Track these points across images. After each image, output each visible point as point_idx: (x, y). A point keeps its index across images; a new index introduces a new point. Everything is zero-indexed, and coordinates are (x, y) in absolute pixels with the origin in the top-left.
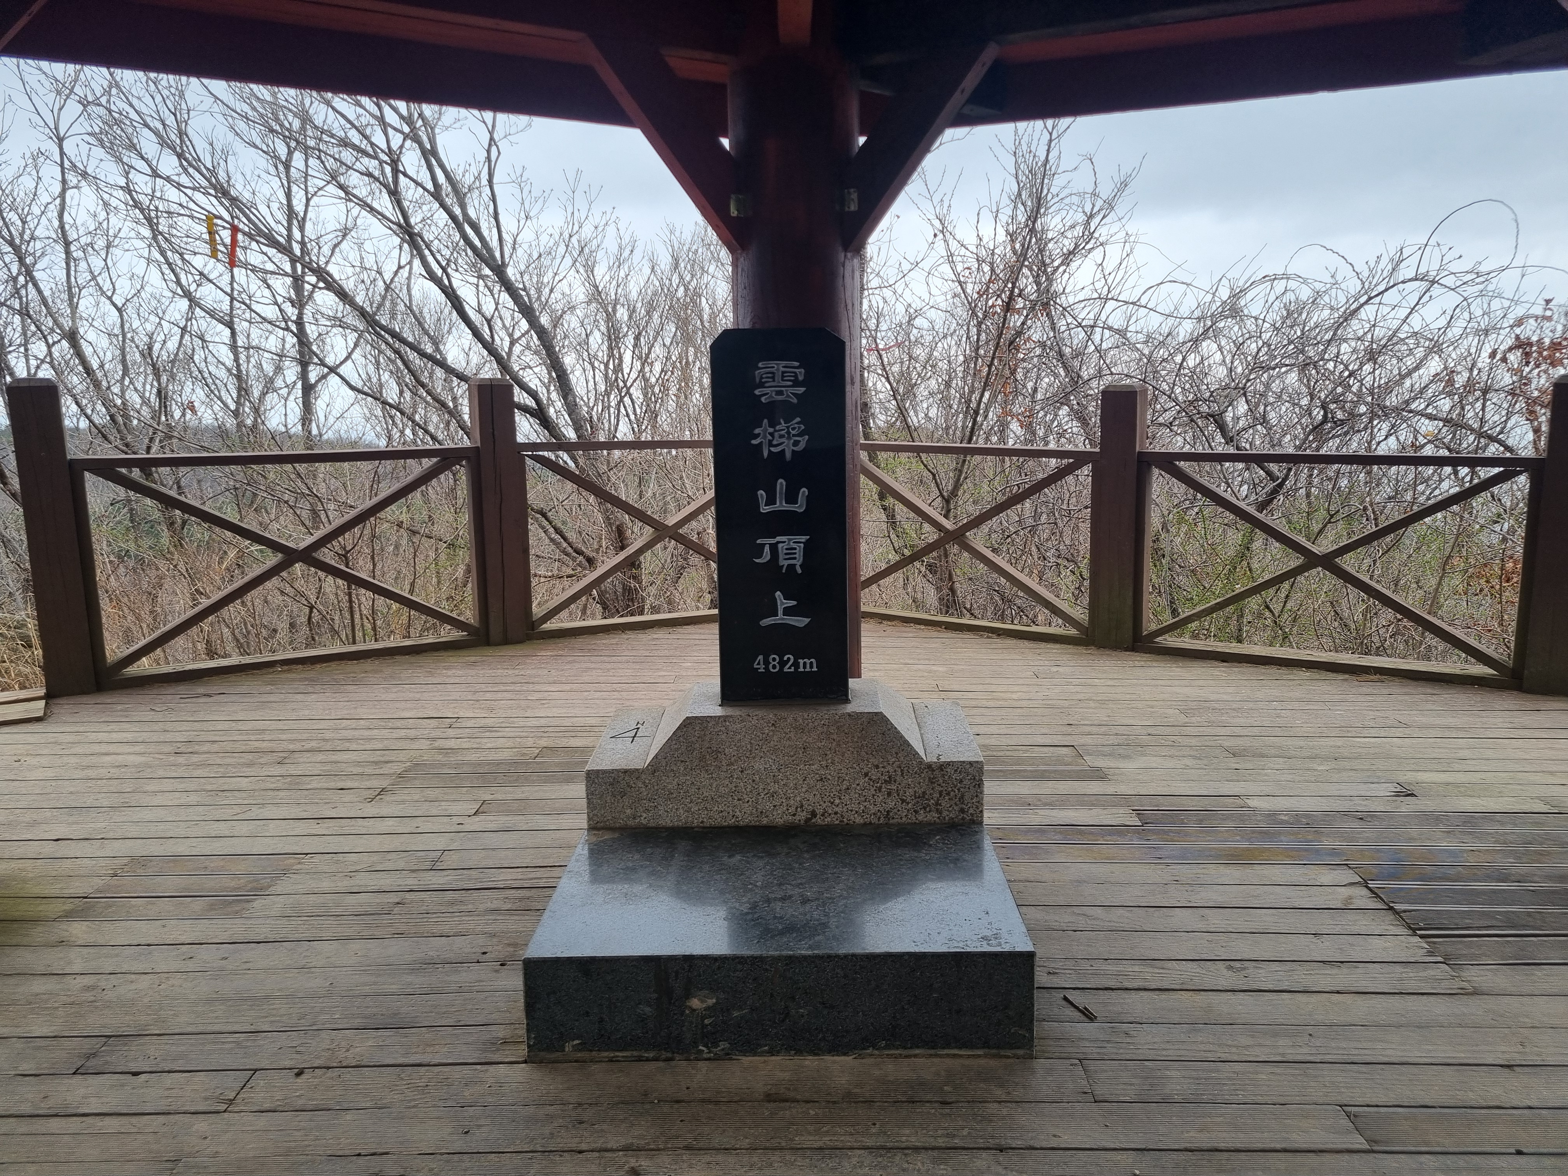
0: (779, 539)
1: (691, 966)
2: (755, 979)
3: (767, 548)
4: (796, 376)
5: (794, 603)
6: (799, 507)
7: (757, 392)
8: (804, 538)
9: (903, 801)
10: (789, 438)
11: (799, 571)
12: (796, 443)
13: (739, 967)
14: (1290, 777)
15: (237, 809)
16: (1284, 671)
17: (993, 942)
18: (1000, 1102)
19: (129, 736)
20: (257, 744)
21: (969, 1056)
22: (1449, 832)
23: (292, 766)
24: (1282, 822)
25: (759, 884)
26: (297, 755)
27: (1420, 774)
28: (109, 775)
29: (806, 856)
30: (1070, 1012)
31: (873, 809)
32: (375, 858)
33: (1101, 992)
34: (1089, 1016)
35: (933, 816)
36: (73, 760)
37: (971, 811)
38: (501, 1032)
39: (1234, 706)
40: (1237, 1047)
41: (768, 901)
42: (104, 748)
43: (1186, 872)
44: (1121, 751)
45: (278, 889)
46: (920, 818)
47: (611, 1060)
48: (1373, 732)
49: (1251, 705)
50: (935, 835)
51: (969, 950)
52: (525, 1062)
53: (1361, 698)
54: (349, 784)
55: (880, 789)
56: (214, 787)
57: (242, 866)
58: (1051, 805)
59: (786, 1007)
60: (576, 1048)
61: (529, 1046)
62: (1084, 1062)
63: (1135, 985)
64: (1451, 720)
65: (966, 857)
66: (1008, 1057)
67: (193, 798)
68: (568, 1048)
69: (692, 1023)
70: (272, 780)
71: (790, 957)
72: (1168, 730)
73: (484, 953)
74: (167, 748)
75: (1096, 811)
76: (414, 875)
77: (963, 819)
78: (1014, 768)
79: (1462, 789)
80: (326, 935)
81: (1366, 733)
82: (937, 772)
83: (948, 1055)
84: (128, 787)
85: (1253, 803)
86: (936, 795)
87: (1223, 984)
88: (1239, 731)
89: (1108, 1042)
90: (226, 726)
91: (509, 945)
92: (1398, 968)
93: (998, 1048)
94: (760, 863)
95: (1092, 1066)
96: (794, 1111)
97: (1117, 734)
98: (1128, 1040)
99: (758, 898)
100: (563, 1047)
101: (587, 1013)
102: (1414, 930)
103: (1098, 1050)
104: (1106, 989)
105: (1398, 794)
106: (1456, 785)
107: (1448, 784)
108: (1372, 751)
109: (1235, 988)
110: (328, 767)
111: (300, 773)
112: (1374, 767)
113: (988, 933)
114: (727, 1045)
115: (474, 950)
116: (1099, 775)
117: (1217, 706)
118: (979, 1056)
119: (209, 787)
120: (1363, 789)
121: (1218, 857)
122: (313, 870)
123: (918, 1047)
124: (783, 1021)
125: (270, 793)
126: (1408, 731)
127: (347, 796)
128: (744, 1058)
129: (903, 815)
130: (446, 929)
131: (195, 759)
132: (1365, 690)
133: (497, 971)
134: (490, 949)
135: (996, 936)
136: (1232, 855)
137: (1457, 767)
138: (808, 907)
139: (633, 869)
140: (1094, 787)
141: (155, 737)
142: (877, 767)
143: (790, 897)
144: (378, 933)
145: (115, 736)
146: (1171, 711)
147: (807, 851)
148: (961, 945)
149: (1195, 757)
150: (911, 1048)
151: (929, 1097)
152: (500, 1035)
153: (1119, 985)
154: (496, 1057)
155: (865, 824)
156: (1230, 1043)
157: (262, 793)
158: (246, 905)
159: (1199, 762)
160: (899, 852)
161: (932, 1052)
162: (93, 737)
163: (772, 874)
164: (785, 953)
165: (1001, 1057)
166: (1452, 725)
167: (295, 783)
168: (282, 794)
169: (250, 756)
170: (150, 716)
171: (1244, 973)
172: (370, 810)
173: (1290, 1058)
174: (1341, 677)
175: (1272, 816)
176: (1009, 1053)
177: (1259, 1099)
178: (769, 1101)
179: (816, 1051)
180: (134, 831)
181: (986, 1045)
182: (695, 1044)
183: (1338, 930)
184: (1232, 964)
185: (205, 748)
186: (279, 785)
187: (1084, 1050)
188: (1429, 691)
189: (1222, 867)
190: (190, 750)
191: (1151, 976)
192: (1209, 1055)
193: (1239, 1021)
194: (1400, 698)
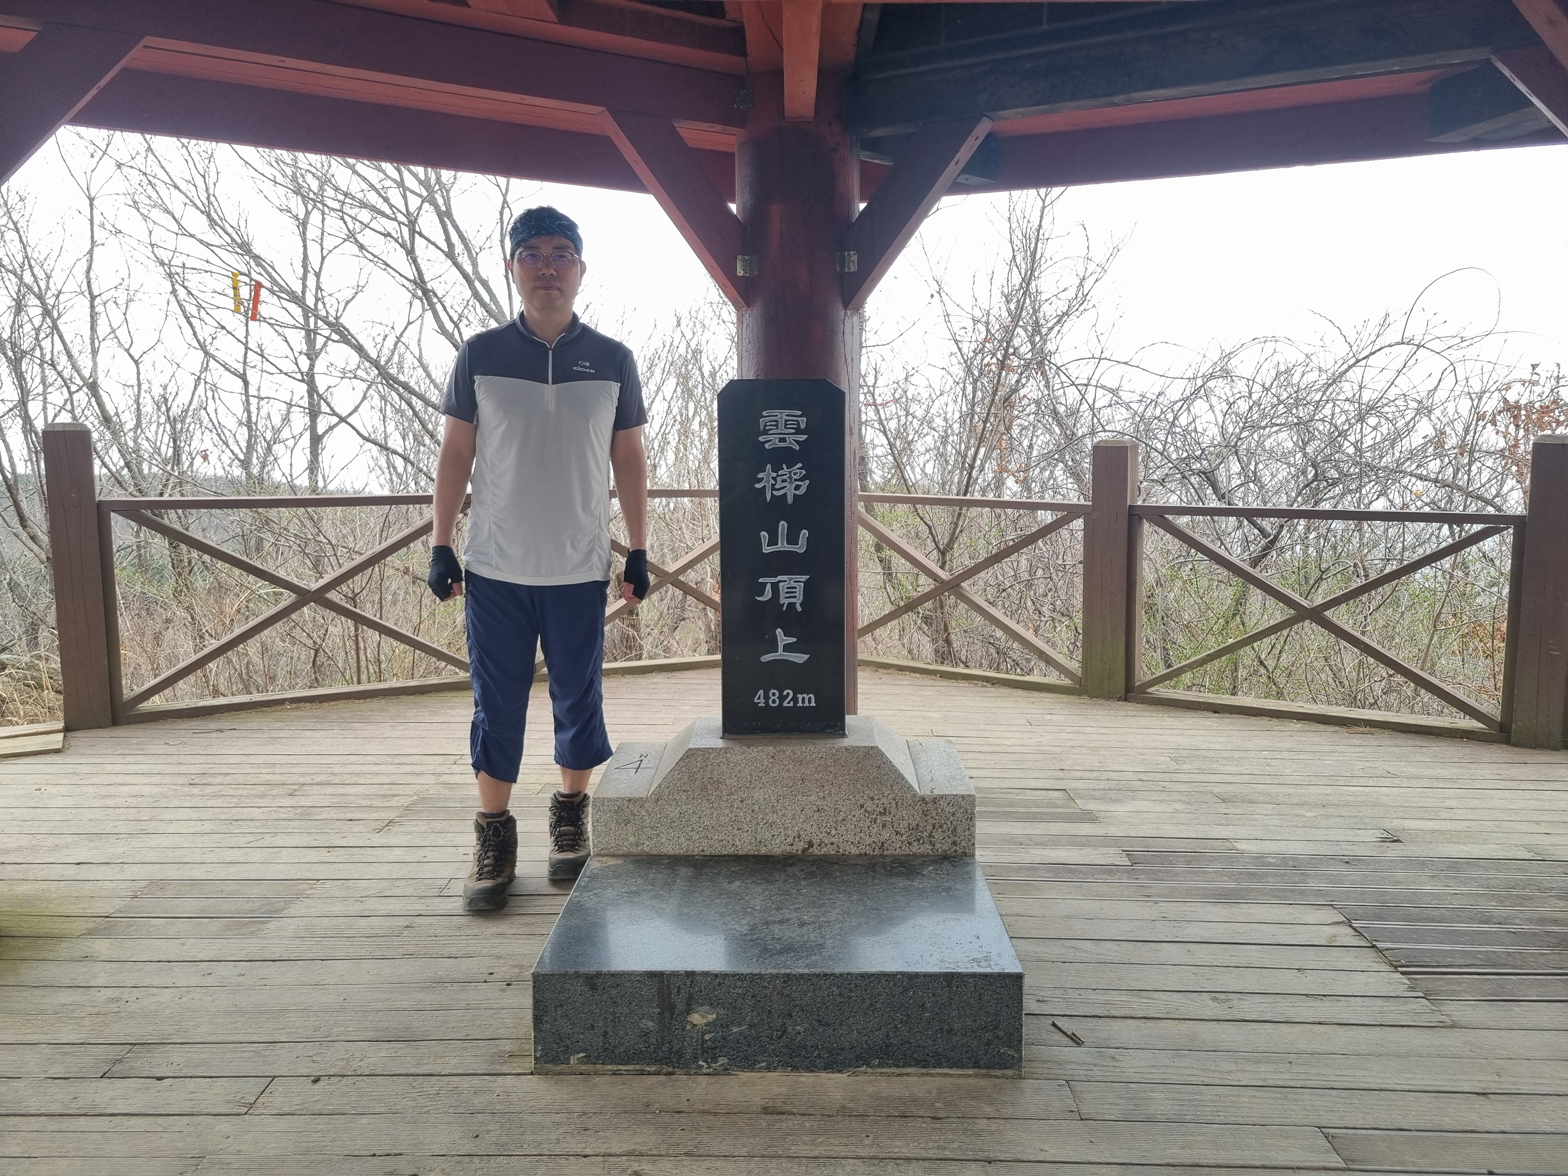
0: (780, 578)
1: (692, 982)
2: (753, 996)
3: (769, 587)
4: (798, 424)
5: (794, 640)
6: (801, 547)
7: (761, 439)
8: (804, 578)
9: (897, 833)
10: (791, 482)
11: (799, 609)
12: (797, 488)
13: (739, 983)
14: (1278, 823)
15: (251, 838)
16: (1275, 722)
17: (983, 964)
18: (989, 1118)
19: (145, 768)
20: (268, 777)
21: (960, 1076)
22: (1432, 876)
23: (303, 798)
24: (1270, 864)
25: (758, 908)
26: (307, 788)
27: (1407, 821)
28: (127, 804)
29: (803, 883)
30: (1058, 1037)
31: (868, 840)
32: (385, 884)
33: (1089, 1019)
34: (1076, 1041)
35: (926, 849)
36: (91, 790)
37: (963, 844)
38: (508, 1046)
39: (1225, 754)
40: (1220, 1072)
41: (767, 923)
42: (121, 779)
43: (1172, 909)
44: (1112, 796)
45: (292, 911)
46: (914, 850)
47: (614, 1073)
48: (1362, 782)
49: (1241, 754)
50: (928, 866)
51: (959, 970)
52: (532, 1074)
53: (1351, 749)
54: (358, 815)
55: (875, 820)
56: (228, 816)
57: (257, 891)
58: (1043, 845)
59: (784, 1024)
60: (581, 1061)
61: (536, 1059)
62: (1071, 1083)
63: (1122, 1013)
64: (1439, 771)
65: (958, 886)
66: (997, 1077)
67: (208, 827)
68: (573, 1060)
69: (692, 1038)
70: (284, 810)
71: (788, 975)
72: (1159, 776)
73: (490, 974)
74: (182, 780)
75: (1086, 851)
76: (422, 901)
77: (955, 851)
78: (1007, 809)
79: (1448, 836)
80: (338, 955)
81: (1354, 782)
82: (930, 805)
83: (939, 1074)
84: (145, 815)
85: (1242, 846)
86: (930, 827)
87: (1207, 1014)
88: (1229, 778)
89: (1095, 1065)
90: (238, 759)
91: (515, 966)
92: (1379, 1002)
93: (988, 1068)
94: (760, 889)
95: (1078, 1086)
96: (790, 1123)
97: (1108, 780)
98: (1115, 1064)
99: (757, 921)
100: (568, 1059)
101: (592, 1026)
102: (1396, 967)
103: (1085, 1073)
104: (1094, 1016)
105: (1384, 840)
106: (1442, 832)
107: (1434, 831)
108: (1359, 799)
109: (1220, 1018)
110: (337, 799)
111: (310, 804)
112: (1361, 815)
113: (979, 956)
114: (726, 1061)
115: (481, 971)
116: (1090, 817)
117: (1208, 754)
118: (970, 1076)
119: (223, 817)
120: (1349, 835)
121: (1205, 897)
122: (325, 895)
123: (910, 1066)
124: (781, 1037)
125: (282, 823)
126: (1396, 781)
127: (356, 827)
128: (742, 1073)
129: (897, 847)
130: (453, 951)
131: (209, 790)
132: (1355, 741)
133: (502, 990)
134: (496, 970)
135: (987, 959)
136: (1219, 894)
137: (1443, 815)
138: (805, 929)
139: (637, 893)
140: (1085, 829)
141: (170, 769)
142: (872, 799)
143: (788, 920)
144: (388, 954)
145: (131, 768)
146: (1162, 759)
147: (805, 879)
148: (952, 966)
149: (1184, 802)
150: (903, 1067)
151: (920, 1113)
152: (508, 1048)
153: (1107, 1013)
154: (505, 1069)
155: (860, 855)
156: (1213, 1068)
157: (275, 822)
158: (262, 926)
159: (1189, 807)
160: (893, 880)
161: (924, 1071)
162: (110, 768)
163: (770, 899)
164: (783, 971)
165: (991, 1077)
166: (1440, 776)
167: (306, 814)
168: (293, 824)
169: (262, 788)
170: (164, 749)
171: (1230, 1004)
172: (378, 840)
173: (1270, 1083)
174: (1331, 728)
175: (1260, 859)
176: (998, 1072)
177: (1240, 1120)
178: (766, 1113)
179: (811, 1068)
180: (152, 857)
181: (976, 1065)
182: (696, 1058)
183: (1321, 965)
184: (1217, 995)
185: (219, 779)
186: (291, 816)
187: (1071, 1072)
188: (1418, 743)
189: (1209, 906)
190: (204, 782)
191: (1138, 1006)
192: (1191, 1078)
193: (1222, 1048)
194: (1390, 749)
